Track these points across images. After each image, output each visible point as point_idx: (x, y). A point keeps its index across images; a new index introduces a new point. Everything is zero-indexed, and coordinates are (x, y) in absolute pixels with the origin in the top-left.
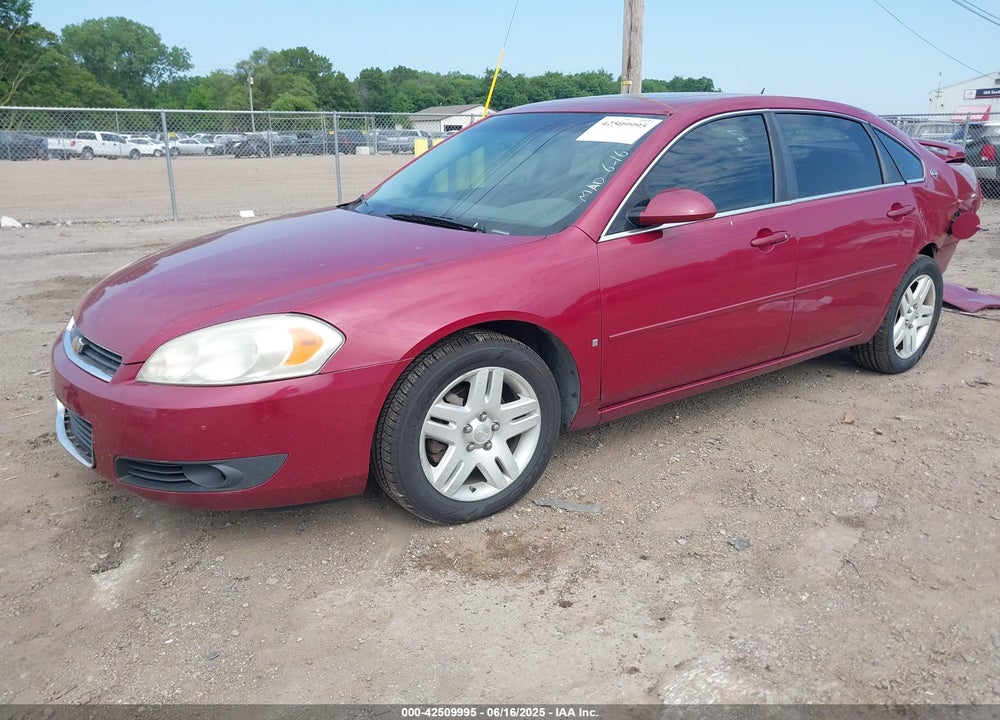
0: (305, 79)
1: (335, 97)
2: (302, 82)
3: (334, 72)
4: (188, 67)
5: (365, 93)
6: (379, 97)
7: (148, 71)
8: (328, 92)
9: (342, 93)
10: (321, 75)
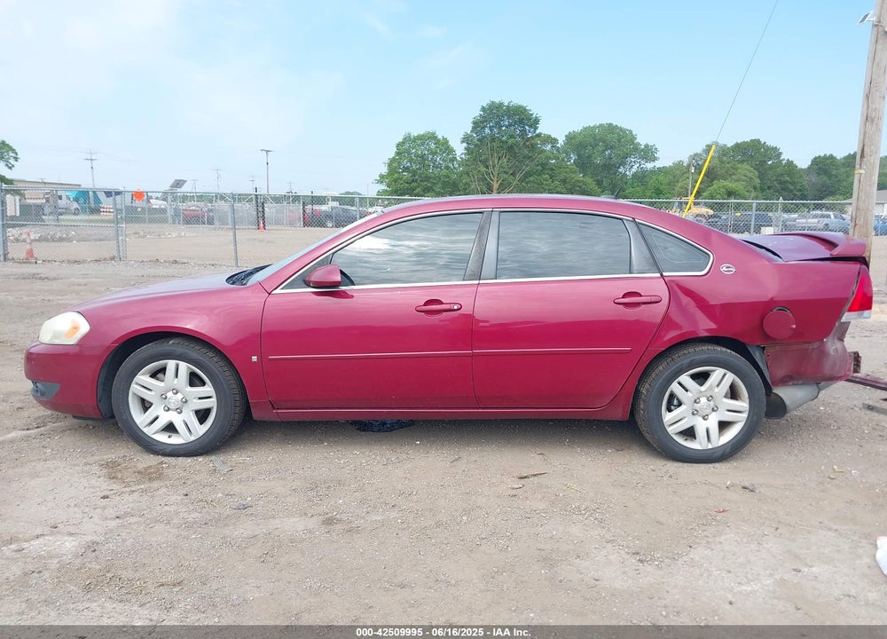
0: (748, 167)
1: (781, 183)
2: (746, 169)
3: (784, 160)
4: (654, 159)
5: (814, 178)
6: (828, 182)
7: (623, 164)
8: (774, 178)
9: (788, 179)
10: (770, 163)
